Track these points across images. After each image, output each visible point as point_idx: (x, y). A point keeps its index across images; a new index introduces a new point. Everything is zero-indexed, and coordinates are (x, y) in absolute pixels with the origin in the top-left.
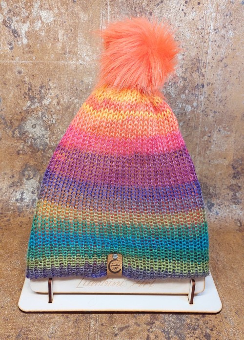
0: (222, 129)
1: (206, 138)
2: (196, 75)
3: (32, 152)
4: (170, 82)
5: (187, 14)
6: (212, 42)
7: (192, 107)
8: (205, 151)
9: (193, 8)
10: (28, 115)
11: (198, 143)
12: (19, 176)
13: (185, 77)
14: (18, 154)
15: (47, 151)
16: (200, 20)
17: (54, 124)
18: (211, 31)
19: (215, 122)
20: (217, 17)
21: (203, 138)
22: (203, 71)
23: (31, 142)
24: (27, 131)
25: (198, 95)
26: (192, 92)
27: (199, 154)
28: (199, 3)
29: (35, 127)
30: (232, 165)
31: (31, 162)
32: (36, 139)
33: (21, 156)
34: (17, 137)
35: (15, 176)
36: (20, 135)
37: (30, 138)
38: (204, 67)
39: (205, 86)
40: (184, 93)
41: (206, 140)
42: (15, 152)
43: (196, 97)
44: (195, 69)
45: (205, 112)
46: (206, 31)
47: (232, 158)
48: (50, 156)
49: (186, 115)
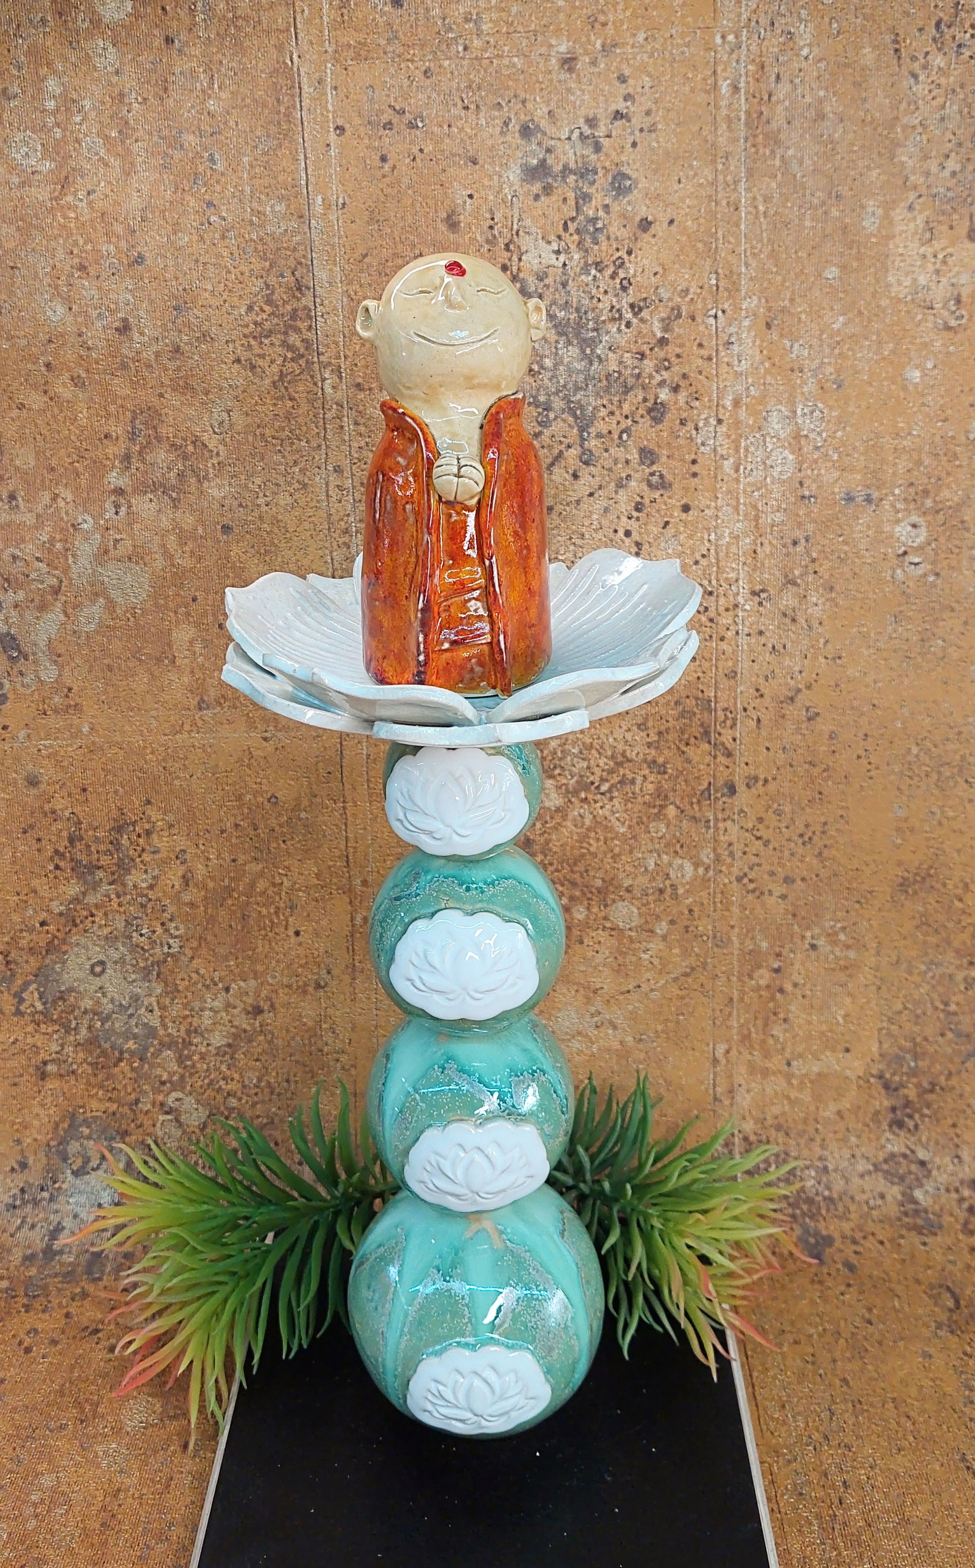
0: (821, 942)
1: (764, 977)
2: (699, 753)
3: (94, 1065)
4: (603, 780)
5: (646, 547)
6: (749, 635)
7: (696, 865)
8: (766, 1025)
9: (667, 523)
10: (74, 930)
11: (736, 995)
12: (44, 1161)
13: (661, 760)
14: (43, 1076)
15: (155, 1055)
16: (696, 563)
17: (172, 955)
18: (741, 600)
19: (794, 915)
20: (759, 550)
21: (751, 977)
22: (726, 737)
23: (90, 1028)
24: (71, 990)
25: (716, 819)
26: (691, 813)
27: (746, 1038)
28: (686, 508)
29: (103, 971)
30: (881, 1077)
31: (94, 1104)
32: (108, 1018)
33: (51, 1084)
34: (33, 1014)
35: (31, 1162)
36: (44, 1004)
37: (85, 1012)
38: (729, 723)
39: (741, 788)
40: (660, 815)
41: (763, 982)
42: (31, 1070)
43: (708, 828)
44: (696, 730)
45: (751, 881)
46: (722, 601)
47: (875, 1049)
48: (165, 1077)
49: (675, 896)
